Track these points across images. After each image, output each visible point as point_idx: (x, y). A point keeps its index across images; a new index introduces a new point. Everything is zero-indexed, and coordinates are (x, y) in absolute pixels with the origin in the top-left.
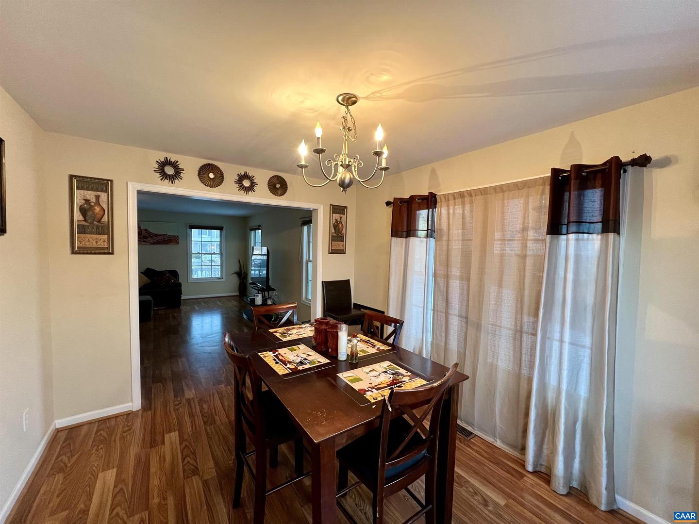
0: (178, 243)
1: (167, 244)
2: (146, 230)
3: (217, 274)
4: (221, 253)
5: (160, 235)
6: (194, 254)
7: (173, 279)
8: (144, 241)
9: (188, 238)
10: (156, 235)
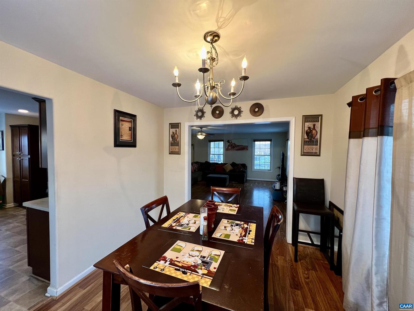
0: (247, 150)
1: (243, 150)
2: (234, 143)
3: (268, 168)
4: (271, 155)
5: (240, 146)
6: (256, 155)
7: (242, 168)
8: (233, 149)
9: (253, 147)
10: (238, 146)
